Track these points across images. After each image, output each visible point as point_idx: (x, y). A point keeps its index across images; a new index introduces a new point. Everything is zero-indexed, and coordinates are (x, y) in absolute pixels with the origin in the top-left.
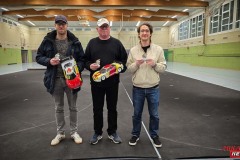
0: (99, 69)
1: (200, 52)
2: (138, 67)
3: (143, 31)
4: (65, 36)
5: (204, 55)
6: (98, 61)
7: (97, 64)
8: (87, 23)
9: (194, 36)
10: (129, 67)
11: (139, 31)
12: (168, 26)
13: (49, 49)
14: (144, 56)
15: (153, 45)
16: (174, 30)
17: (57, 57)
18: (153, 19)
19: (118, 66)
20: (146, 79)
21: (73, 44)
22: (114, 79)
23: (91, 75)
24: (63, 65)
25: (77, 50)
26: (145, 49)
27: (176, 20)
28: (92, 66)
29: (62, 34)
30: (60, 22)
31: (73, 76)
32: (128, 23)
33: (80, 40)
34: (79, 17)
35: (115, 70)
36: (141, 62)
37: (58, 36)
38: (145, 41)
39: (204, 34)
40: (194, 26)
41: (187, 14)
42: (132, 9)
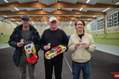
0: (49, 50)
1: (103, 37)
2: (76, 48)
3: (79, 24)
4: (28, 28)
5: (105, 39)
6: (49, 44)
7: (49, 46)
8: (46, 23)
9: (99, 29)
10: (70, 48)
11: (76, 25)
13: (17, 36)
14: (80, 41)
15: (86, 34)
16: (89, 26)
17: (22, 41)
19: (63, 48)
20: (82, 56)
21: (33, 33)
22: (60, 57)
23: (45, 53)
24: (25, 47)
25: (36, 37)
26: (81, 36)
27: (89, 21)
28: (45, 47)
29: (26, 27)
30: (25, 19)
31: (32, 55)
32: (66, 23)
33: (38, 31)
35: (61, 51)
36: (78, 45)
37: (23, 28)
38: (81, 31)
39: (105, 28)
40: (99, 24)
41: (95, 18)
42: (68, 16)
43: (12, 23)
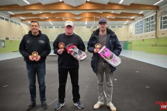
1: (153, 43)
5: (157, 46)
9: (147, 31)
12: (127, 25)
16: (132, 27)
18: (116, 19)
21: (111, 37)
27: (133, 20)
30: (102, 23)
34: (63, 18)
39: (156, 30)
40: (147, 24)
41: (142, 15)
42: (101, 12)
43: (21, 24)
